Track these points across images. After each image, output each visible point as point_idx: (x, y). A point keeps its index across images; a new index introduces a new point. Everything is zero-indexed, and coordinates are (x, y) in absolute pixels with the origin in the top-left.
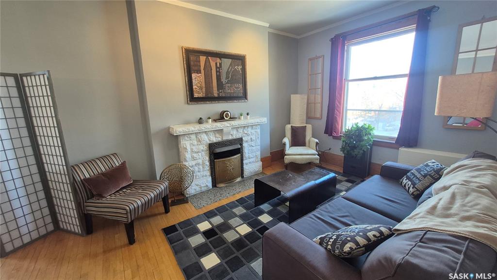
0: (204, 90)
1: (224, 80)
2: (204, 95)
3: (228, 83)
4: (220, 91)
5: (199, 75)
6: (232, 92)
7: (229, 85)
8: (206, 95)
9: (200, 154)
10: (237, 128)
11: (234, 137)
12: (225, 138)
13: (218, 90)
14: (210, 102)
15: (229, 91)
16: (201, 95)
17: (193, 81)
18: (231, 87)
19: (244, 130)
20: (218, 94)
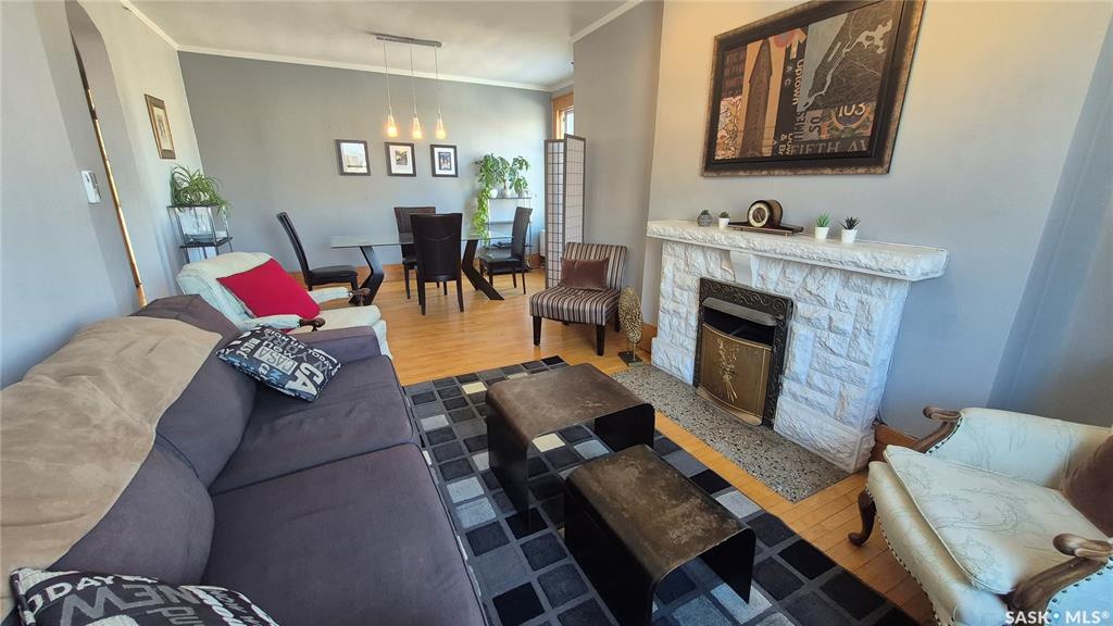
0: (739, 140)
1: (802, 98)
2: (737, 155)
3: (814, 107)
4: (784, 137)
5: (738, 98)
6: (824, 137)
7: (818, 113)
8: (741, 154)
9: (685, 294)
10: (786, 262)
11: (771, 289)
12: (741, 281)
13: (778, 133)
14: (748, 173)
15: (814, 135)
16: (730, 154)
17: (721, 118)
18: (822, 119)
19: (810, 281)
20: (775, 149)
